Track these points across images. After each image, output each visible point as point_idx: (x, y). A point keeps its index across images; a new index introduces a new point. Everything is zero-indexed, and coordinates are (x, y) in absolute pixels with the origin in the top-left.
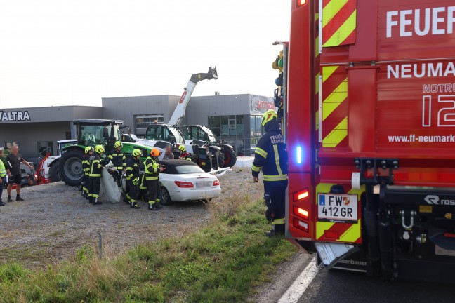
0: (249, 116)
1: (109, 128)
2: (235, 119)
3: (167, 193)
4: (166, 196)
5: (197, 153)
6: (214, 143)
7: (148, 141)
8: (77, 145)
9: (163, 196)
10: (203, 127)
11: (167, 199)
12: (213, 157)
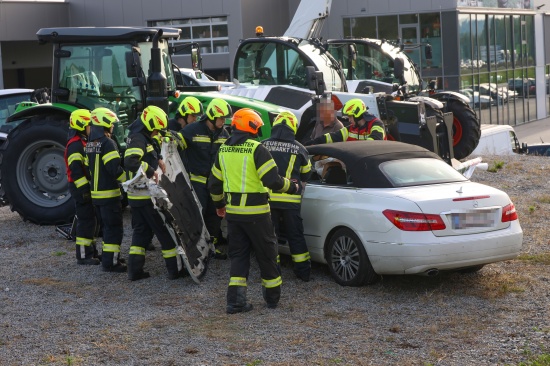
0: (454, 14)
1: (145, 50)
2: (417, 26)
3: (356, 249)
4: (355, 258)
5: (391, 119)
6: (417, 91)
7: (244, 87)
8: (48, 104)
9: (343, 258)
10: (383, 42)
11: (357, 268)
12: (438, 130)
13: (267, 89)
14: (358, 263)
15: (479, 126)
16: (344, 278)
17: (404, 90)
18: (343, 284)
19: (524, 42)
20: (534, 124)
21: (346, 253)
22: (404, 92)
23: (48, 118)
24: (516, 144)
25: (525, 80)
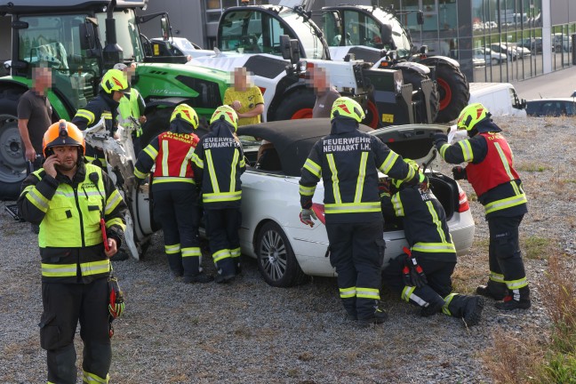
3: (283, 246)
4: (283, 256)
5: (368, 87)
6: (407, 55)
7: (224, 56)
8: (9, 77)
9: (272, 255)
10: (374, 9)
11: (284, 267)
12: (415, 98)
13: (246, 57)
14: (285, 262)
15: (468, 89)
16: (272, 276)
17: (391, 55)
18: (272, 284)
19: (532, 6)
20: (542, 77)
21: (273, 250)
22: (392, 58)
23: (6, 92)
24: (516, 100)
25: (533, 40)
